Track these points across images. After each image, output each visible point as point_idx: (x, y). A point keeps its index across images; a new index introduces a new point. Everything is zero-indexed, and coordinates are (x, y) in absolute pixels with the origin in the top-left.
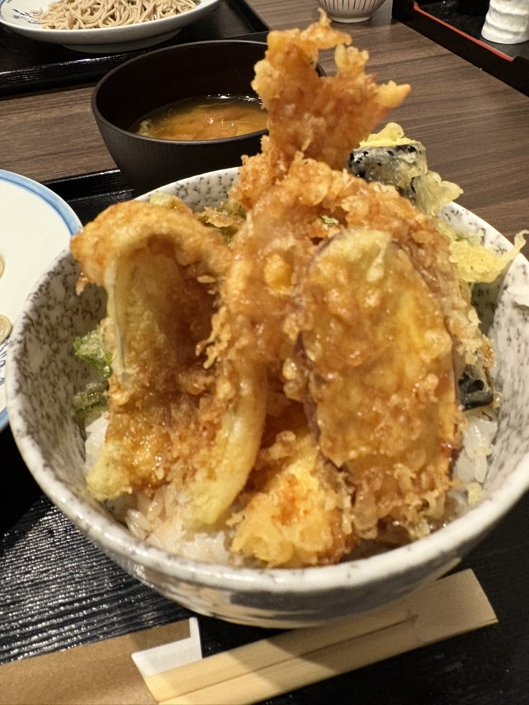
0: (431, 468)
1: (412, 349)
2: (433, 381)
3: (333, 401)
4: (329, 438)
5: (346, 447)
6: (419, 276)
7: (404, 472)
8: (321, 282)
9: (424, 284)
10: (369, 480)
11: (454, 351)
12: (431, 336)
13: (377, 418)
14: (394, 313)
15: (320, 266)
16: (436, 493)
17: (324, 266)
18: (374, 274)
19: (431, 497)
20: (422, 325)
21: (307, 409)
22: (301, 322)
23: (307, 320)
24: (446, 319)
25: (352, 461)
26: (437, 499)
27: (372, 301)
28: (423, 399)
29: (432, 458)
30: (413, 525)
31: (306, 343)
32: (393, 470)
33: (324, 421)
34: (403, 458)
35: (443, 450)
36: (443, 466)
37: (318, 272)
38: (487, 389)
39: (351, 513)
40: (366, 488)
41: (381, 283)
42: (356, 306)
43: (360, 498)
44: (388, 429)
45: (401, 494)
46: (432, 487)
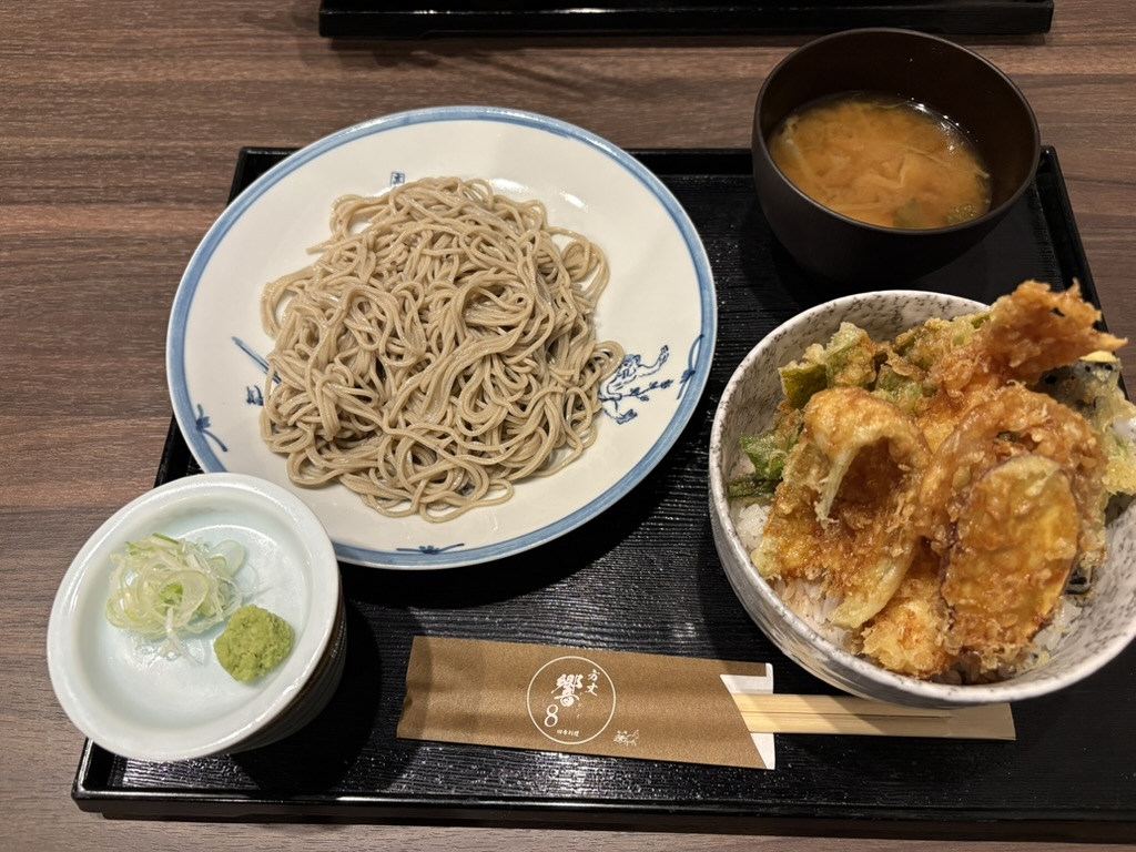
0: (1017, 629)
1: (1041, 547)
2: (1047, 574)
3: (964, 565)
4: (950, 586)
5: (960, 595)
6: (1072, 497)
7: (995, 626)
8: (988, 490)
9: (1073, 504)
10: (967, 621)
11: (1076, 557)
12: (1062, 542)
13: (991, 586)
14: (1037, 519)
15: (993, 479)
16: (1013, 646)
17: (995, 479)
18: (1033, 490)
19: (1008, 647)
20: (1057, 532)
21: (942, 563)
22: (962, 512)
23: (967, 512)
24: (1080, 534)
25: (960, 605)
26: (1012, 650)
27: (1023, 509)
28: (1033, 582)
29: (1022, 622)
30: (986, 658)
31: (960, 525)
32: (987, 621)
33: (951, 575)
34: (998, 616)
35: (1033, 620)
36: (1030, 630)
37: (989, 482)
38: (1087, 585)
39: (945, 634)
40: (963, 624)
41: (1036, 498)
42: (1008, 510)
43: (955, 628)
44: (995, 595)
45: (986, 637)
46: (1013, 641)
